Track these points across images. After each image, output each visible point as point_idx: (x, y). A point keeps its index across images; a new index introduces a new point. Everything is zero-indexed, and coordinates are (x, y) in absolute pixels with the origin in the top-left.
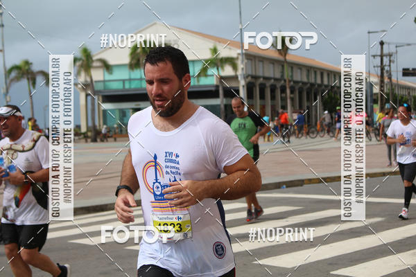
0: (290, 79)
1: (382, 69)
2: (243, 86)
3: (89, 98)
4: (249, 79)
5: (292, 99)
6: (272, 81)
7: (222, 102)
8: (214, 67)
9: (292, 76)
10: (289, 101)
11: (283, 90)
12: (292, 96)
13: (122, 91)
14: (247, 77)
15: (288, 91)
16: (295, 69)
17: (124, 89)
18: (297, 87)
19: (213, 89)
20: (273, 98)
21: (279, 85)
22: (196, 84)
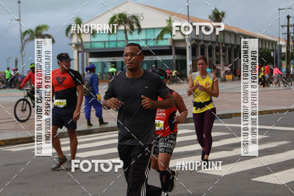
0: (223, 42)
1: (288, 36)
2: (189, 47)
3: (80, 54)
4: (194, 41)
5: (224, 57)
6: (210, 43)
7: (174, 57)
8: (168, 33)
9: (224, 40)
10: (221, 58)
11: (218, 50)
12: (224, 54)
13: (103, 49)
14: (192, 40)
15: (221, 51)
16: (226, 35)
17: (105, 48)
18: (227, 48)
19: (168, 48)
20: (210, 55)
21: (214, 46)
22: (156, 45)
